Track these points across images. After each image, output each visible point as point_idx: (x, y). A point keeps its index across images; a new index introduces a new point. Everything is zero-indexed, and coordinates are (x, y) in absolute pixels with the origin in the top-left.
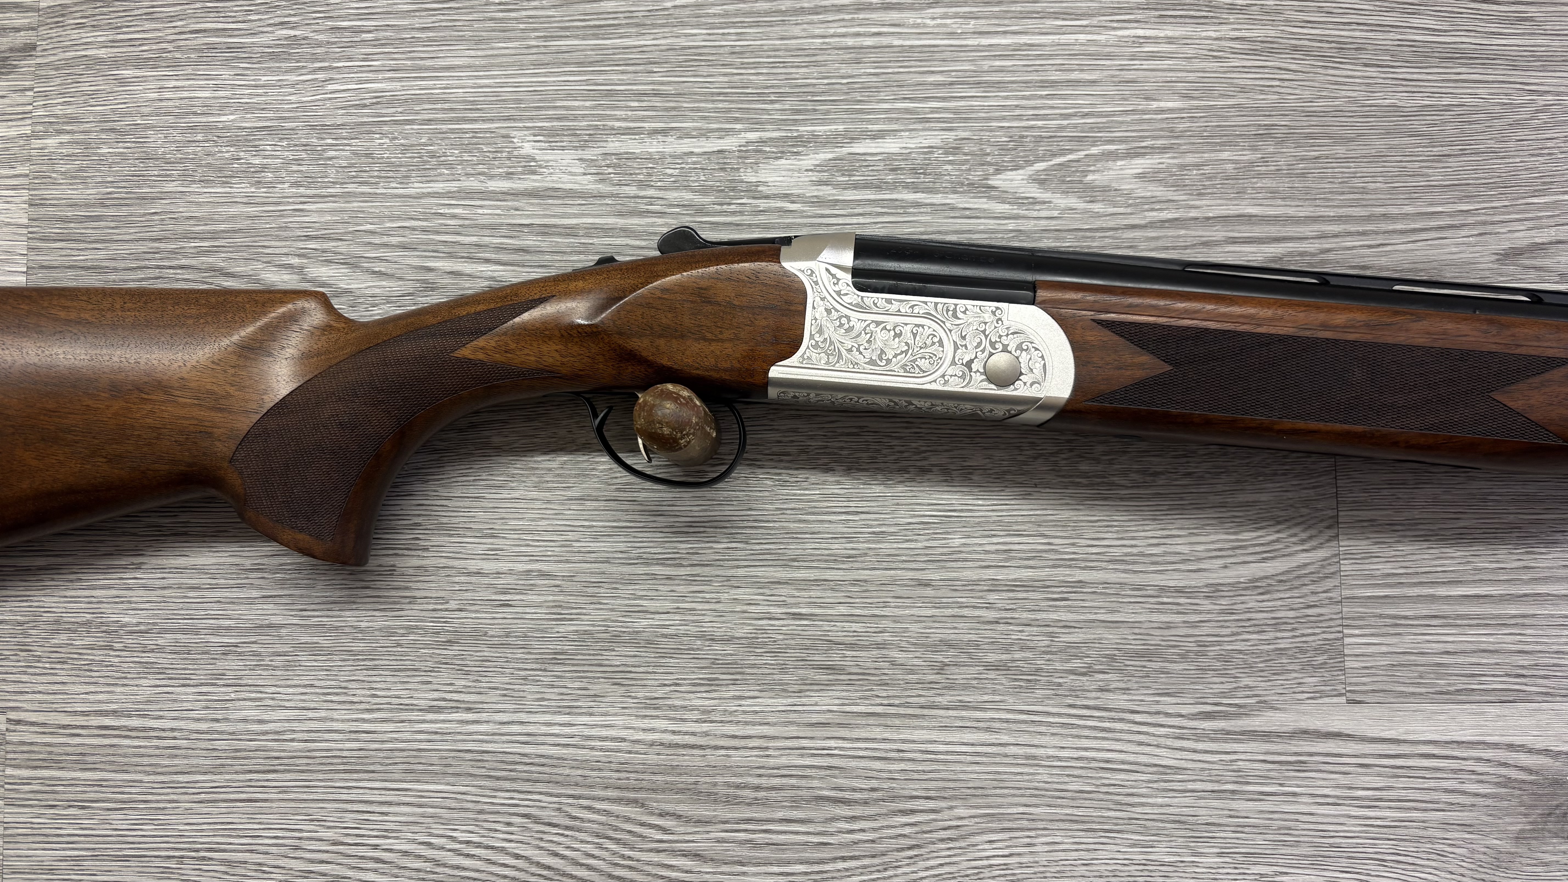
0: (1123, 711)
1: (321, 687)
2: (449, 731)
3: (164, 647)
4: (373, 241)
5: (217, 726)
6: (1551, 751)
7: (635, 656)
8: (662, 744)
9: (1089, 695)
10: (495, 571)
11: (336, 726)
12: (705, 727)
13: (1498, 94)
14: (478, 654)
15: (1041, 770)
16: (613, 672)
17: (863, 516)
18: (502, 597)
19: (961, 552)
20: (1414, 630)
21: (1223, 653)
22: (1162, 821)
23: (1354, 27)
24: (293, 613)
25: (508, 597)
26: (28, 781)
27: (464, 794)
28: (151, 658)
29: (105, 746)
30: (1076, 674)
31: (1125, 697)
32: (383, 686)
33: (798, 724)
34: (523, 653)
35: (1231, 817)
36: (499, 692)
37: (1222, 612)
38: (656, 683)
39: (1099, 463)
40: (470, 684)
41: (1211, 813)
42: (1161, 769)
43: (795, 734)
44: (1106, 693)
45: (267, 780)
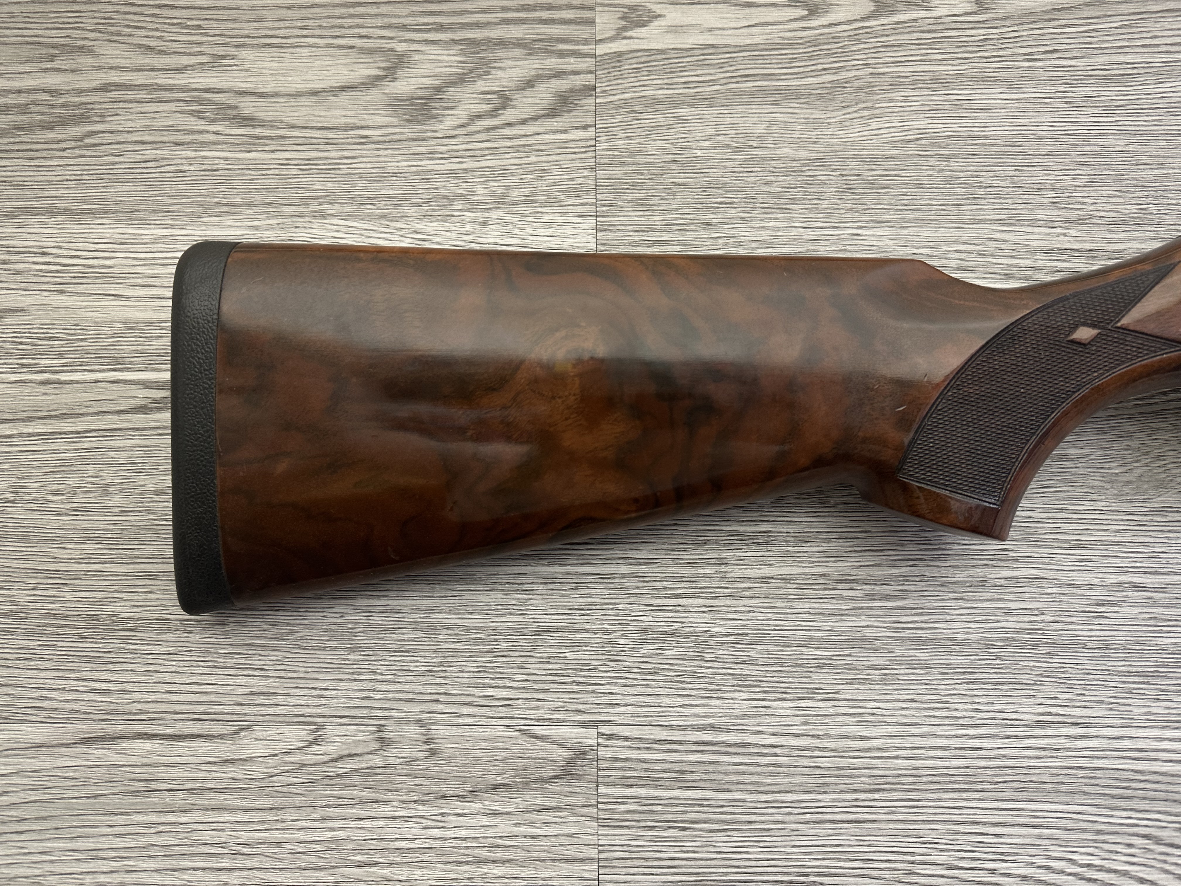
1: (922, 702)
3: (756, 658)
5: (817, 742)
10: (1086, 583)
14: (1079, 667)
24: (885, 625)
26: (623, 800)
27: (1079, 813)
28: (745, 670)
29: (704, 763)
34: (1124, 666)
36: (1104, 706)
45: (874, 800)
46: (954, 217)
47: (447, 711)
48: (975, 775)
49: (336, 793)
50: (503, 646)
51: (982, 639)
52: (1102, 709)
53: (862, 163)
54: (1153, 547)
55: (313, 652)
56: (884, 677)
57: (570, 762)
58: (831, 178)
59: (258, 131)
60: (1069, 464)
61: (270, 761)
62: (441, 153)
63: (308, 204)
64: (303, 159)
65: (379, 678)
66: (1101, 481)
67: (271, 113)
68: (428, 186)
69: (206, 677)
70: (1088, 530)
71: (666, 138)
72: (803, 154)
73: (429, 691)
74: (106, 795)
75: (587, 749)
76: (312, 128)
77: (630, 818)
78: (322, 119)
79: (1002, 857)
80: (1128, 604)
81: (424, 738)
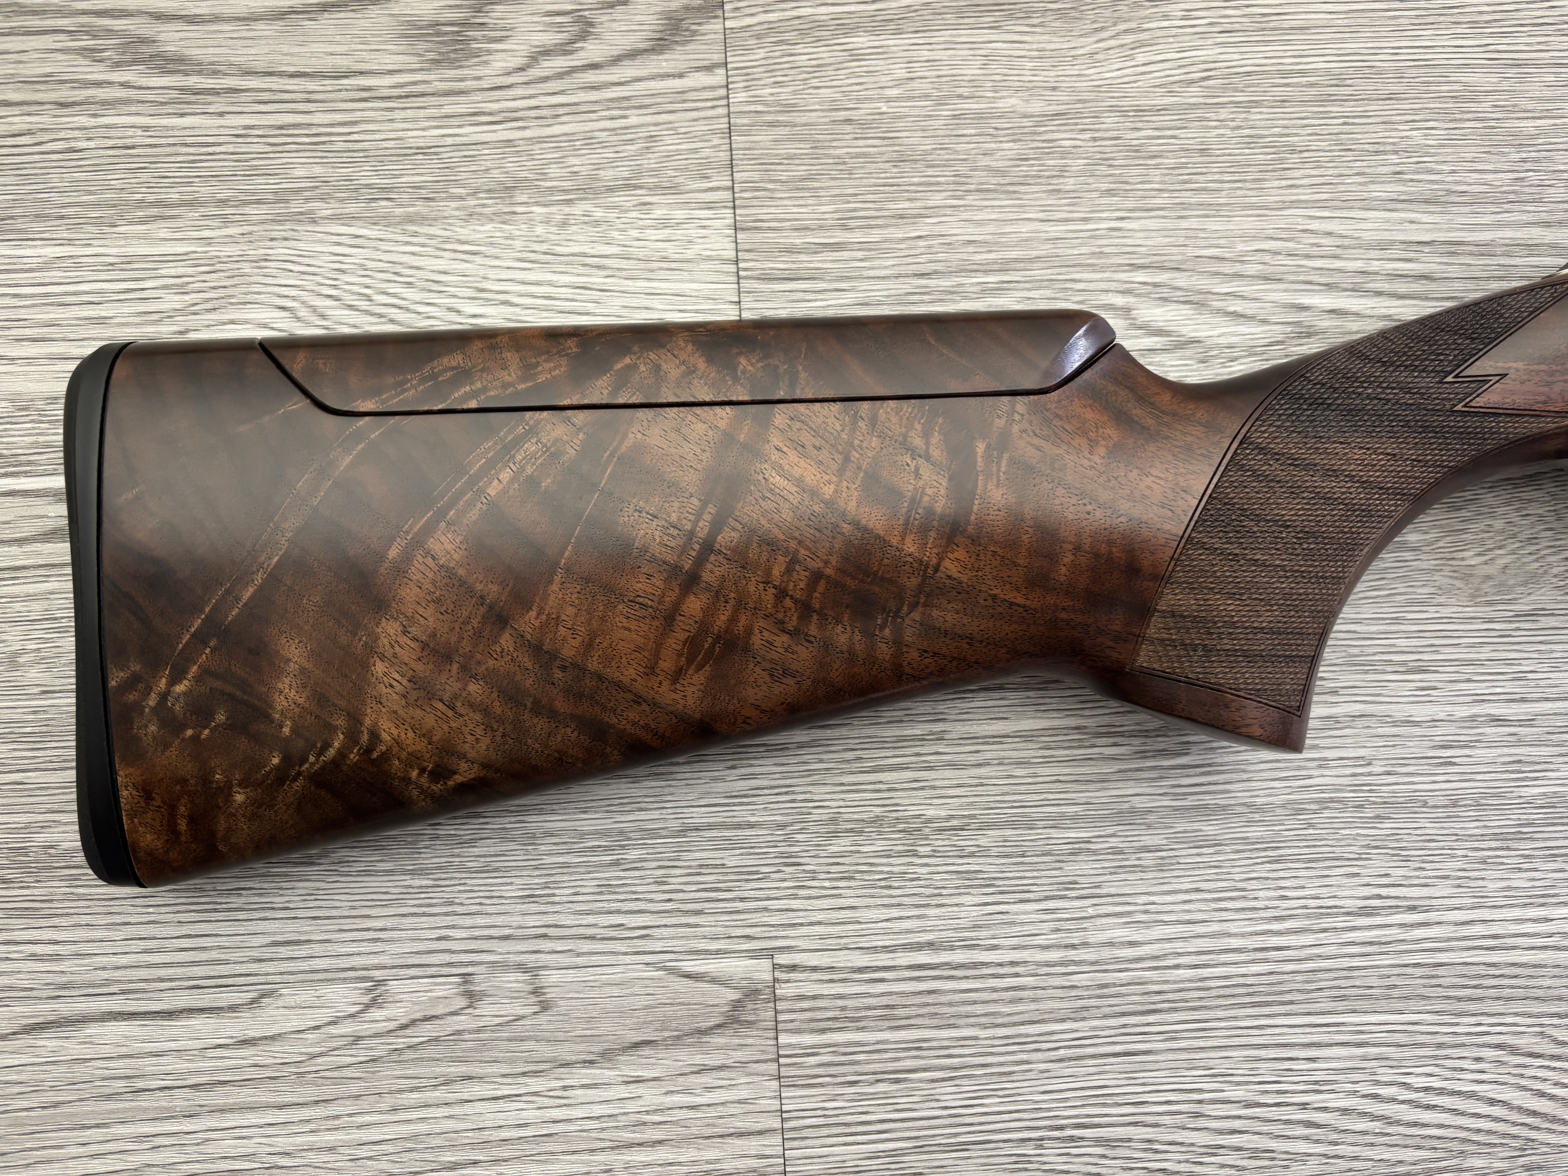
46: (1254, 200)
47: (560, 949)
48: (1281, 983)
49: (409, 1072)
50: (634, 854)
51: (1289, 802)
52: (1447, 886)
53: (1121, 119)
54: (1519, 664)
55: (359, 879)
56: (1160, 861)
57: (737, 1005)
58: (1078, 143)
59: (193, 81)
60: (1408, 555)
61: (310, 1036)
62: (490, 114)
63: (287, 201)
64: (271, 127)
65: (459, 909)
66: (1451, 577)
67: (211, 50)
68: (474, 168)
69: (203, 926)
70: (1432, 645)
71: (834, 83)
72: (1037, 107)
73: (532, 924)
74: (70, 1102)
75: (760, 986)
76: (281, 74)
77: (824, 1073)
78: (294, 60)
79: (1316, 1087)
80: (1484, 745)
81: (529, 988)
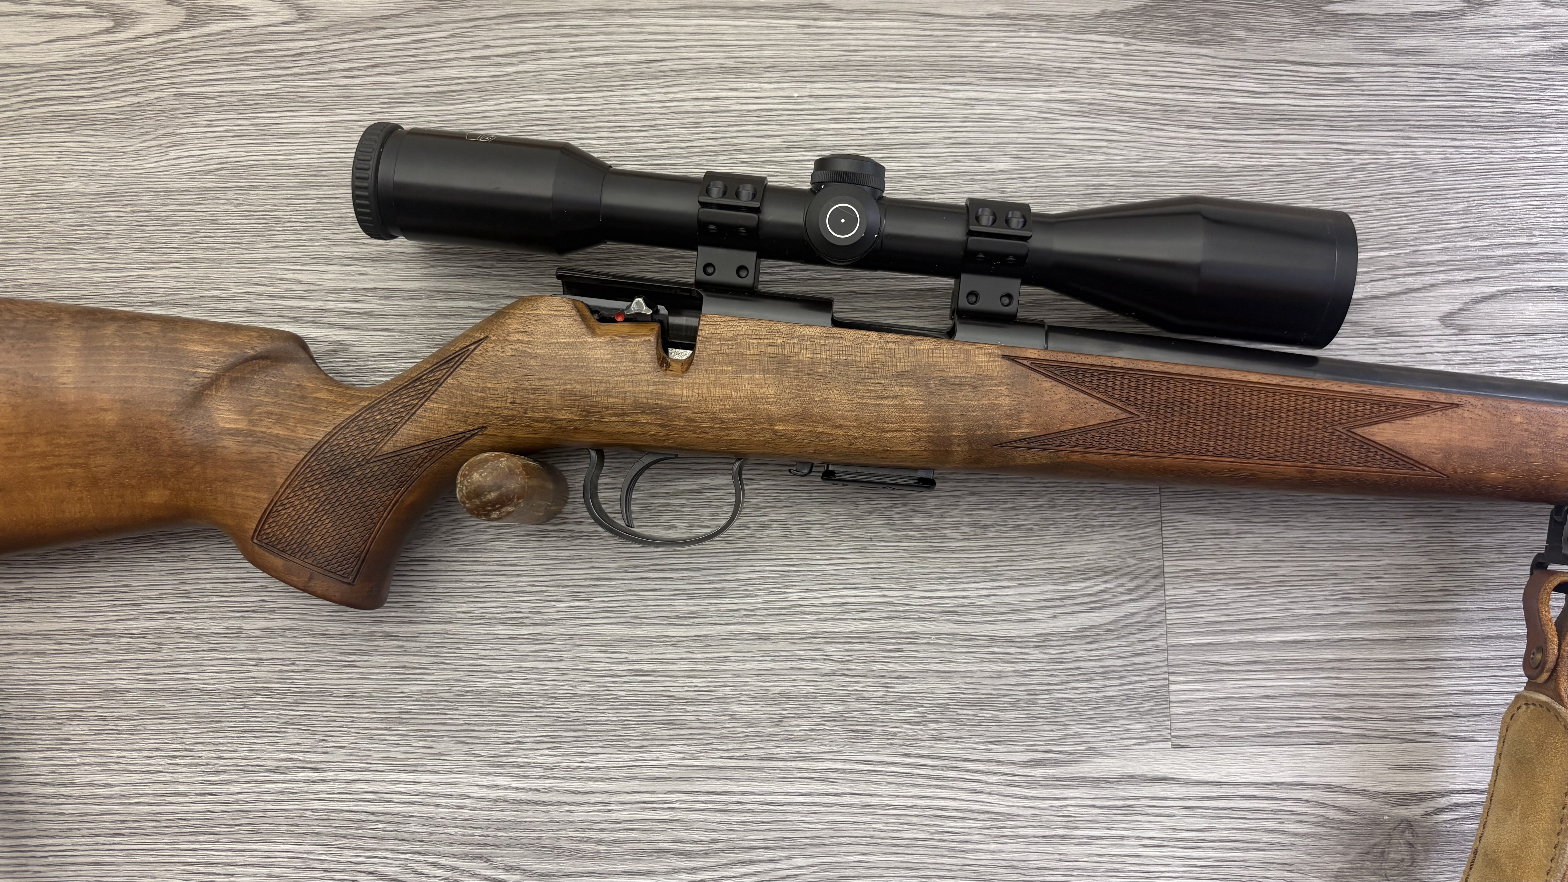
0: (956, 759)
2: (295, 791)
4: (218, 306)
6: (1368, 791)
7: (478, 715)
8: (505, 801)
9: (923, 744)
11: (182, 788)
12: (548, 783)
13: (1316, 154)
15: (876, 819)
16: (457, 731)
17: (704, 572)
18: (347, 658)
19: (800, 606)
20: (1235, 676)
21: (1053, 701)
22: (994, 866)
23: (1177, 90)
25: (352, 658)
30: (910, 724)
31: (958, 746)
32: (230, 747)
33: (640, 779)
35: (1061, 861)
37: (1052, 661)
38: (499, 741)
39: (931, 516)
40: (316, 744)
41: (1042, 858)
42: (993, 816)
43: (637, 789)
44: (939, 742)
